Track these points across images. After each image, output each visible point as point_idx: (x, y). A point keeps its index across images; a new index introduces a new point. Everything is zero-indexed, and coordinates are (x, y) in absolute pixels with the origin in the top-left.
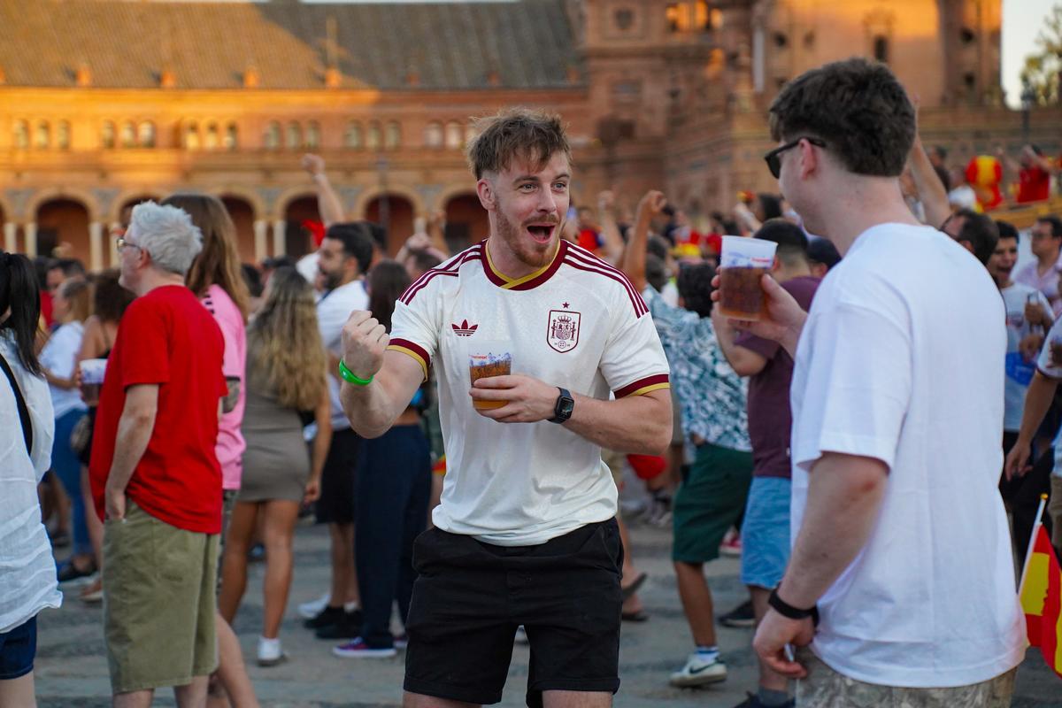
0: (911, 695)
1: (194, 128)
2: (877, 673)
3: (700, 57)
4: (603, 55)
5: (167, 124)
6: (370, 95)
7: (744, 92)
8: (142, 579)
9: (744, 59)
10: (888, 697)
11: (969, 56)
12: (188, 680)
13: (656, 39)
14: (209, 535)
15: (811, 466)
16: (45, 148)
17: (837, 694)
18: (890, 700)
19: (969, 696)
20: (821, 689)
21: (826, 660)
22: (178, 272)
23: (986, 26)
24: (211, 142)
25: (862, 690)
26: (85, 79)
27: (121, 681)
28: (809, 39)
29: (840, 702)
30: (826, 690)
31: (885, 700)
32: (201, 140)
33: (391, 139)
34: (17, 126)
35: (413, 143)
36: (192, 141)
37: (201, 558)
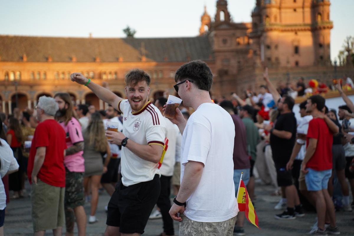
0: (208, 225)
1: (105, 73)
2: (199, 219)
3: (246, 52)
4: (219, 51)
5: (97, 72)
6: (153, 64)
7: (258, 62)
8: (42, 200)
9: (258, 52)
10: (202, 225)
11: (321, 51)
12: (55, 228)
13: (234, 47)
14: (61, 188)
15: (185, 164)
16: (63, 79)
17: (189, 225)
18: (203, 226)
19: (222, 225)
20: (185, 224)
21: (187, 216)
22: (52, 115)
23: (326, 42)
24: (110, 77)
25: (196, 224)
26: (74, 60)
27: (36, 229)
28: (276, 47)
29: (190, 227)
30: (187, 224)
31: (201, 226)
32: (107, 77)
33: (160, 76)
34: (55, 73)
35: (166, 77)
36: (104, 77)
37: (59, 193)
